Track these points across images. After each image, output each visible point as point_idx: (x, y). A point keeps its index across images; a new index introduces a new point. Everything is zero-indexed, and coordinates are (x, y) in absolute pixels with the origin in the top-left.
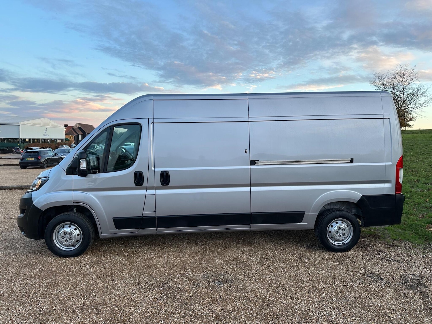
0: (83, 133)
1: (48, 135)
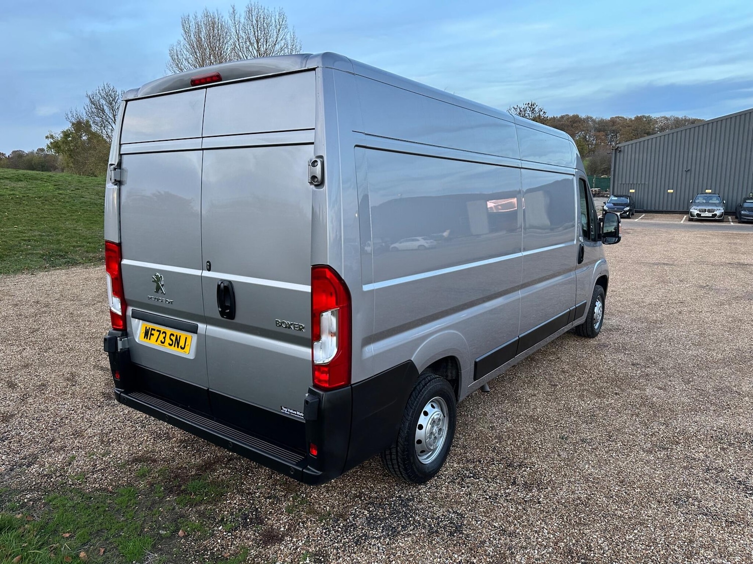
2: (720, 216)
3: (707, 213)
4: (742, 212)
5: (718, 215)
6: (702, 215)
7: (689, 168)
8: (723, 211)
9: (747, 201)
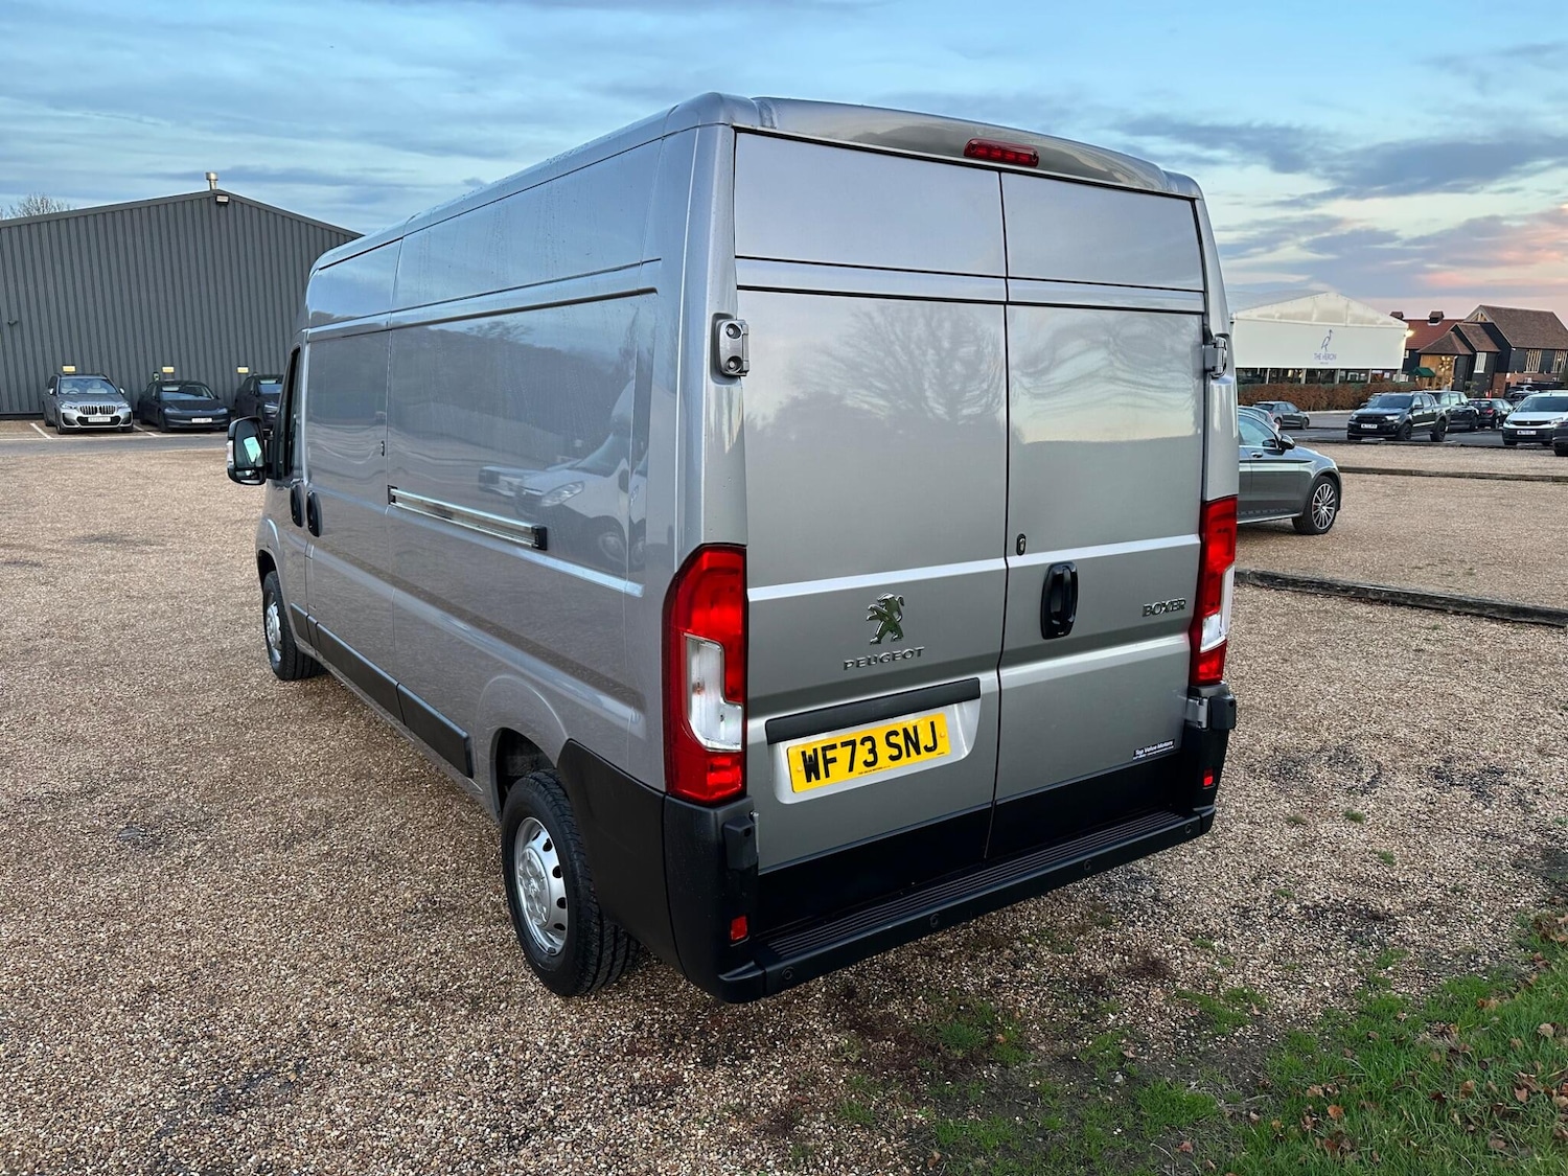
0: (1497, 345)
1: (1335, 357)
2: (128, 421)
3: (99, 414)
4: (167, 411)
5: (122, 418)
6: (89, 420)
7: (15, 317)
8: (130, 410)
9: (164, 389)
